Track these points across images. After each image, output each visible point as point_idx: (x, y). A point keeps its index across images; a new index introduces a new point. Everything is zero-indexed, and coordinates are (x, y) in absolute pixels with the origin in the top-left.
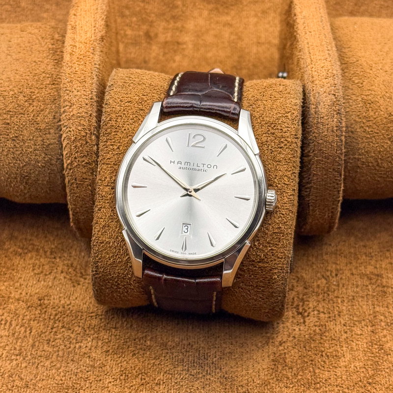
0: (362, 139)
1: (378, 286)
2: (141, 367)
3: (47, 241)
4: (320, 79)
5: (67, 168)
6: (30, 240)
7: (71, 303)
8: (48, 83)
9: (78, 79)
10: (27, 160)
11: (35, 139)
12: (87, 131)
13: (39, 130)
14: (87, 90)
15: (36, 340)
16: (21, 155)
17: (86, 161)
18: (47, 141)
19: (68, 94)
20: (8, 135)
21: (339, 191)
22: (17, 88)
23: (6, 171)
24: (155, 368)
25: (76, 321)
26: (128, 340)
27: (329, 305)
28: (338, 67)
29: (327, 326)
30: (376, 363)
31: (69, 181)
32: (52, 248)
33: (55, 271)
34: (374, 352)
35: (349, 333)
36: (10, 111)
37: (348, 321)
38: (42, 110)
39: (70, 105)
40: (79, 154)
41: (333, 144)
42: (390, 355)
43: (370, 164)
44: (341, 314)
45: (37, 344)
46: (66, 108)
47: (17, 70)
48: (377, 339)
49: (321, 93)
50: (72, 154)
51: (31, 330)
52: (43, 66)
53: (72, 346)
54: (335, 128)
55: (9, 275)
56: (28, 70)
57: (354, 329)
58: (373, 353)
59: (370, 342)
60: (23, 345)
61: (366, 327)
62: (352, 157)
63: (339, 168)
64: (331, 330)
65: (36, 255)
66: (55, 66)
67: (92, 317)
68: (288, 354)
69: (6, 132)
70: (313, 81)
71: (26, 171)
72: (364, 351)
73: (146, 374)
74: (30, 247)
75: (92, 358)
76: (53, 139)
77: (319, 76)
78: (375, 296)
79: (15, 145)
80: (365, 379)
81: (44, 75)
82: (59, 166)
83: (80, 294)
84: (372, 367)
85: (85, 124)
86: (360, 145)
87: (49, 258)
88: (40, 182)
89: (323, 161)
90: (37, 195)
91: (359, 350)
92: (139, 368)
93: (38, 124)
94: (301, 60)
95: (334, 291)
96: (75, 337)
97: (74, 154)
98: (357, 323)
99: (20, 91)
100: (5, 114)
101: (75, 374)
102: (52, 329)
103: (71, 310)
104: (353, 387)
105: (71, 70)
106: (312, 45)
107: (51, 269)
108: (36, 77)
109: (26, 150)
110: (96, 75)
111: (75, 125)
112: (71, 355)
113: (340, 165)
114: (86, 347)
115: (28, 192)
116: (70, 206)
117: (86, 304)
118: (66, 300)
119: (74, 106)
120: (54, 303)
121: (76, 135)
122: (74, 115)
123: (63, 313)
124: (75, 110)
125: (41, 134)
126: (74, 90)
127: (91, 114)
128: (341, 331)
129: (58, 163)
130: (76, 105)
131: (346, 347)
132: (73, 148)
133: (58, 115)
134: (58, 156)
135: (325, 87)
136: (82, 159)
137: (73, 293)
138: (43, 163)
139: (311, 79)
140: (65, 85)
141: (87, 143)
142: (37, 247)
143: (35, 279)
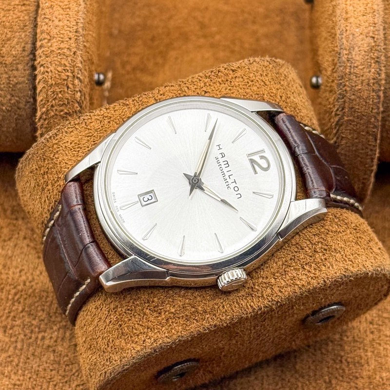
5: (41, 118)
7: (34, 279)
9: (61, 4)
12: (69, 74)
13: (4, 65)
14: (72, 19)
17: (66, 111)
18: (15, 79)
19: (47, 24)
21: (372, 159)
25: (39, 303)
32: (14, 206)
35: (376, 333)
37: (375, 317)
38: (9, 40)
39: (49, 38)
40: (57, 101)
41: (368, 101)
46: (44, 42)
49: (357, 35)
50: (48, 101)
53: (33, 336)
54: (372, 81)
57: (383, 328)
63: (374, 132)
68: (299, 358)
70: (347, 19)
75: (58, 352)
76: (22, 77)
77: (355, 12)
82: (29, 111)
85: (67, 64)
88: (5, 129)
89: (354, 121)
96: (38, 324)
97: (51, 102)
101: (36, 372)
102: (9, 313)
103: (33, 288)
111: (54, 65)
112: (31, 348)
113: (375, 127)
114: (51, 338)
118: (28, 275)
119: (54, 40)
120: (13, 279)
121: (55, 77)
122: (53, 51)
123: (24, 292)
124: (55, 45)
125: (6, 69)
126: (55, 19)
127: (75, 52)
128: (366, 330)
129: (26, 107)
130: (56, 38)
131: (371, 351)
132: (49, 93)
133: (29, 47)
134: (28, 98)
135: (362, 27)
136: (61, 108)
137: (38, 265)
138: (8, 106)
139: (344, 15)
140: (44, 12)
141: (68, 88)
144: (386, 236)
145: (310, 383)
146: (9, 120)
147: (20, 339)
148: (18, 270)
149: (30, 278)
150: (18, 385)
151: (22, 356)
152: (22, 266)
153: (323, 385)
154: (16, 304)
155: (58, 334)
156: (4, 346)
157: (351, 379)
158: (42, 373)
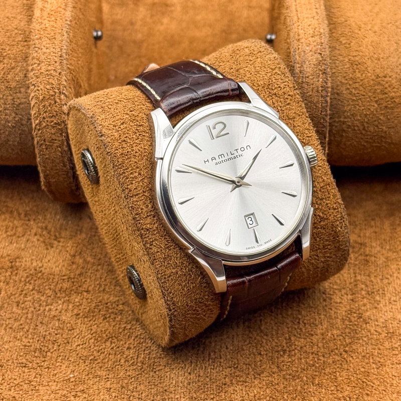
0: (348, 101)
1: (361, 254)
2: (111, 331)
3: (22, 203)
4: (306, 37)
5: (35, 128)
6: (5, 202)
7: (43, 266)
8: (20, 39)
9: (48, 36)
11: (5, 97)
12: (56, 91)
13: (9, 89)
14: (57, 47)
15: (5, 301)
17: (55, 121)
18: (18, 100)
19: (37, 52)
24: (126, 332)
25: (47, 284)
26: (100, 304)
28: (326, 25)
30: (354, 332)
31: (38, 142)
32: (27, 211)
33: (29, 233)
34: (353, 320)
35: (328, 301)
37: (328, 289)
38: (13, 68)
39: (38, 62)
40: (47, 114)
41: (318, 105)
42: (369, 323)
43: (356, 128)
45: (6, 305)
46: (34, 66)
48: (356, 307)
49: (307, 52)
50: (40, 114)
52: (16, 22)
53: (41, 308)
54: (320, 89)
57: (334, 297)
58: (351, 322)
59: (349, 310)
61: (346, 296)
62: (337, 120)
63: (323, 131)
65: (10, 217)
66: (28, 22)
67: (64, 280)
68: (264, 321)
70: (299, 40)
72: (343, 319)
73: (116, 338)
74: (4, 209)
76: (24, 99)
77: (306, 35)
78: (356, 264)
80: (342, 347)
81: (16, 31)
83: (53, 257)
84: (349, 335)
85: (53, 83)
86: (345, 108)
87: (23, 220)
88: (11, 143)
90: (8, 156)
91: (338, 318)
92: (109, 332)
93: (8, 82)
94: (287, 18)
96: (46, 300)
97: (43, 115)
98: (337, 291)
101: (44, 336)
102: (22, 291)
103: (43, 272)
104: (329, 355)
105: (41, 27)
106: (299, 3)
107: (25, 231)
108: (8, 34)
110: (67, 32)
111: (43, 84)
112: (40, 318)
113: (324, 127)
114: (56, 309)
116: (40, 169)
117: (58, 267)
118: (38, 262)
119: (43, 64)
120: (26, 266)
122: (42, 73)
123: (34, 275)
124: (44, 68)
125: (11, 92)
126: (43, 47)
127: (60, 72)
128: (320, 298)
129: (28, 123)
130: (44, 62)
131: (324, 315)
132: (41, 107)
134: (29, 116)
135: (311, 46)
136: (51, 119)
137: (46, 255)
138: (13, 123)
139: (297, 37)
140: (34, 42)
141: (56, 102)
142: (11, 209)
143: (7, 240)
145: (273, 340)
146: (14, 135)
147: (30, 311)
148: (30, 259)
149: (40, 265)
150: (28, 346)
151: (32, 324)
153: (283, 341)
154: (27, 284)
155: (62, 306)
156: (17, 317)
157: (307, 336)
158: (48, 337)
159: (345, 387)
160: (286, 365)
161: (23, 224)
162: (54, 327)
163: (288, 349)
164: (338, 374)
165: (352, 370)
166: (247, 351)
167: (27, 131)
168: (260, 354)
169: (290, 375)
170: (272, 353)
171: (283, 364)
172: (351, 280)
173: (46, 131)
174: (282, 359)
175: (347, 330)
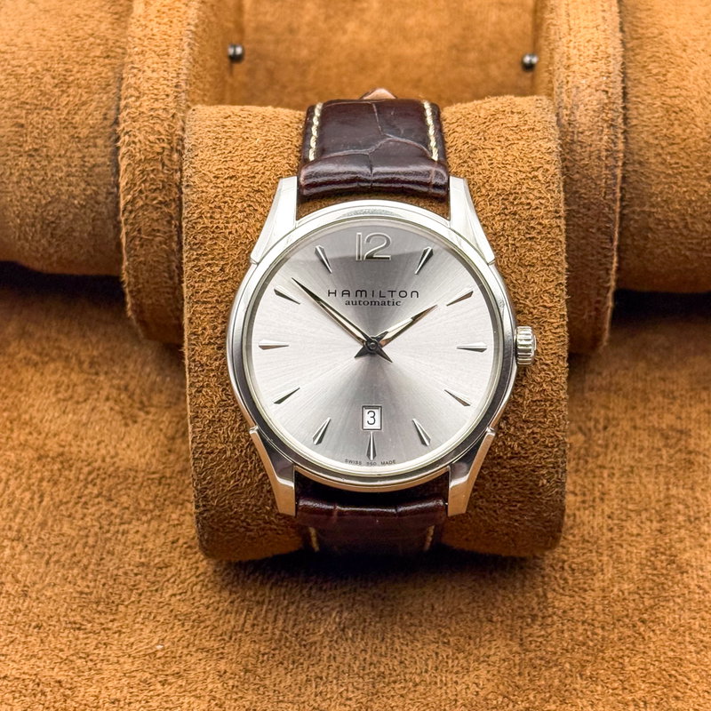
1: (680, 451)
3: (86, 344)
5: (125, 209)
7: (117, 454)
8: (98, 54)
9: (156, 49)
10: (53, 193)
11: (68, 154)
12: (165, 145)
13: (77, 140)
14: (171, 70)
15: (49, 515)
16: (43, 183)
17: (160, 199)
18: (91, 160)
19: (135, 76)
20: (21, 146)
22: (41, 62)
23: (17, 212)
25: (123, 486)
27: (586, 480)
29: (578, 517)
30: (660, 587)
31: (127, 234)
32: (94, 357)
33: (96, 396)
34: (659, 567)
35: (617, 530)
36: (27, 104)
37: (617, 510)
38: (84, 104)
39: (137, 94)
40: (147, 184)
42: (687, 572)
44: (607, 497)
45: (50, 522)
46: (130, 100)
47: (44, 30)
48: (666, 543)
50: (135, 185)
51: (42, 496)
52: (92, 24)
53: (112, 528)
55: (11, 400)
56: (64, 30)
57: (627, 524)
58: (655, 569)
59: (653, 549)
60: (26, 522)
61: (648, 523)
64: (584, 524)
65: (64, 368)
66: (113, 24)
67: (153, 479)
69: (19, 141)
71: (51, 213)
72: (641, 564)
74: (55, 353)
76: (102, 157)
78: (671, 468)
79: (32, 166)
80: (637, 613)
81: (92, 39)
82: (111, 206)
83: (136, 439)
84: (651, 592)
85: (162, 131)
87: (86, 373)
88: (77, 234)
91: (631, 562)
93: (75, 128)
95: (598, 456)
96: (120, 514)
97: (140, 185)
98: (633, 515)
99: (46, 67)
100: (17, 107)
101: (114, 576)
102: (80, 497)
103: (116, 465)
104: (612, 626)
105: (144, 33)
107: (89, 392)
108: (77, 44)
109: (52, 175)
110: (189, 44)
111: (143, 132)
112: (109, 545)
114: (138, 531)
115: (56, 252)
116: (125, 277)
117: (144, 456)
118: (110, 448)
119: (145, 98)
120: (87, 453)
121: (145, 150)
122: (143, 112)
123: (101, 470)
124: (146, 104)
125: (79, 145)
126: (146, 68)
127: (175, 114)
128: (602, 526)
129: (108, 201)
130: (148, 95)
131: (607, 555)
132: (137, 173)
133: (112, 113)
134: (109, 187)
136: (154, 195)
137: (124, 436)
138: (81, 199)
141: (163, 165)
142: (66, 353)
143: (57, 408)
144: (638, 400)
145: (515, 597)
146: (83, 220)
147: (92, 533)
148: (95, 442)
149: (112, 452)
150: (86, 594)
151: (95, 555)
152: (102, 435)
153: (533, 599)
154: (90, 486)
155: (148, 526)
156: (69, 541)
157: (576, 592)
159: (639, 683)
160: (537, 642)
161: (86, 380)
162: (132, 563)
163: (540, 614)
164: (627, 660)
165: (651, 654)
166: (469, 615)
167: (106, 214)
168: (491, 621)
169: (541, 659)
170: (513, 620)
171: (531, 639)
172: (659, 495)
173: (143, 214)
174: (529, 631)
175: (648, 584)
